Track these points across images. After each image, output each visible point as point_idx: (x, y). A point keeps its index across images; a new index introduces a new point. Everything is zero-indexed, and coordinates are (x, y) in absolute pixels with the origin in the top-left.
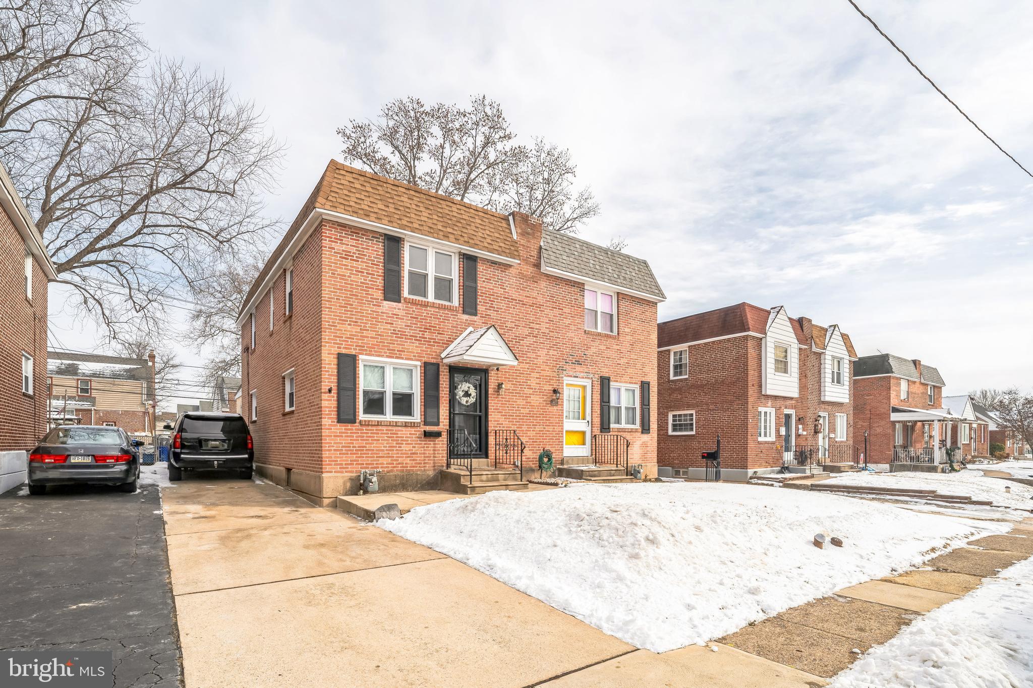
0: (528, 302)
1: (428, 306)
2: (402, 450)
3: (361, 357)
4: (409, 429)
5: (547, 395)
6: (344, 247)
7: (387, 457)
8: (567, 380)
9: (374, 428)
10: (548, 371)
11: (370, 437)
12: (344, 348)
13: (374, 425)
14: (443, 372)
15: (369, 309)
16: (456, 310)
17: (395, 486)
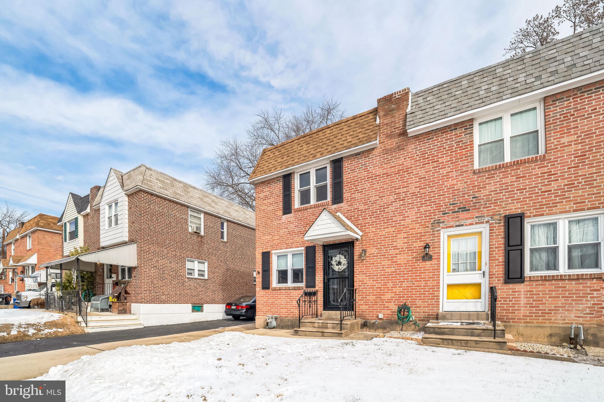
1: (307, 209)
2: (293, 304)
3: (273, 252)
4: (297, 291)
5: (417, 252)
6: (264, 194)
7: (285, 308)
8: (444, 234)
9: (279, 291)
10: (418, 228)
11: (276, 296)
12: (265, 249)
14: (319, 250)
15: (276, 223)
16: (327, 204)
17: (288, 326)
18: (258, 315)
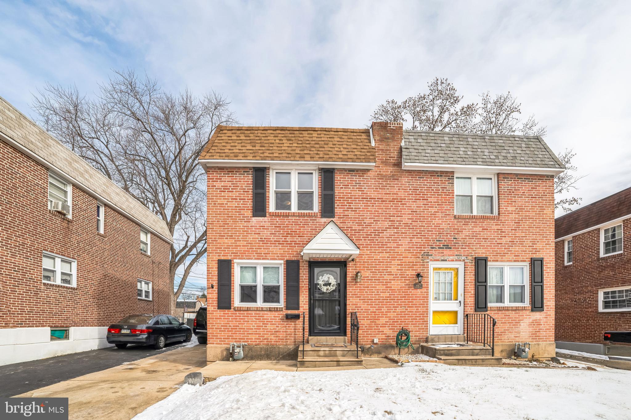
0: (387, 199)
1: (289, 216)
2: (267, 329)
3: (235, 261)
4: (273, 313)
5: (409, 280)
6: (223, 184)
7: (255, 334)
8: (432, 265)
9: (246, 313)
10: (411, 258)
11: (242, 319)
12: (223, 256)
13: (245, 310)
14: (303, 267)
15: (241, 225)
16: (315, 216)
17: (261, 356)
18: (211, 343)
